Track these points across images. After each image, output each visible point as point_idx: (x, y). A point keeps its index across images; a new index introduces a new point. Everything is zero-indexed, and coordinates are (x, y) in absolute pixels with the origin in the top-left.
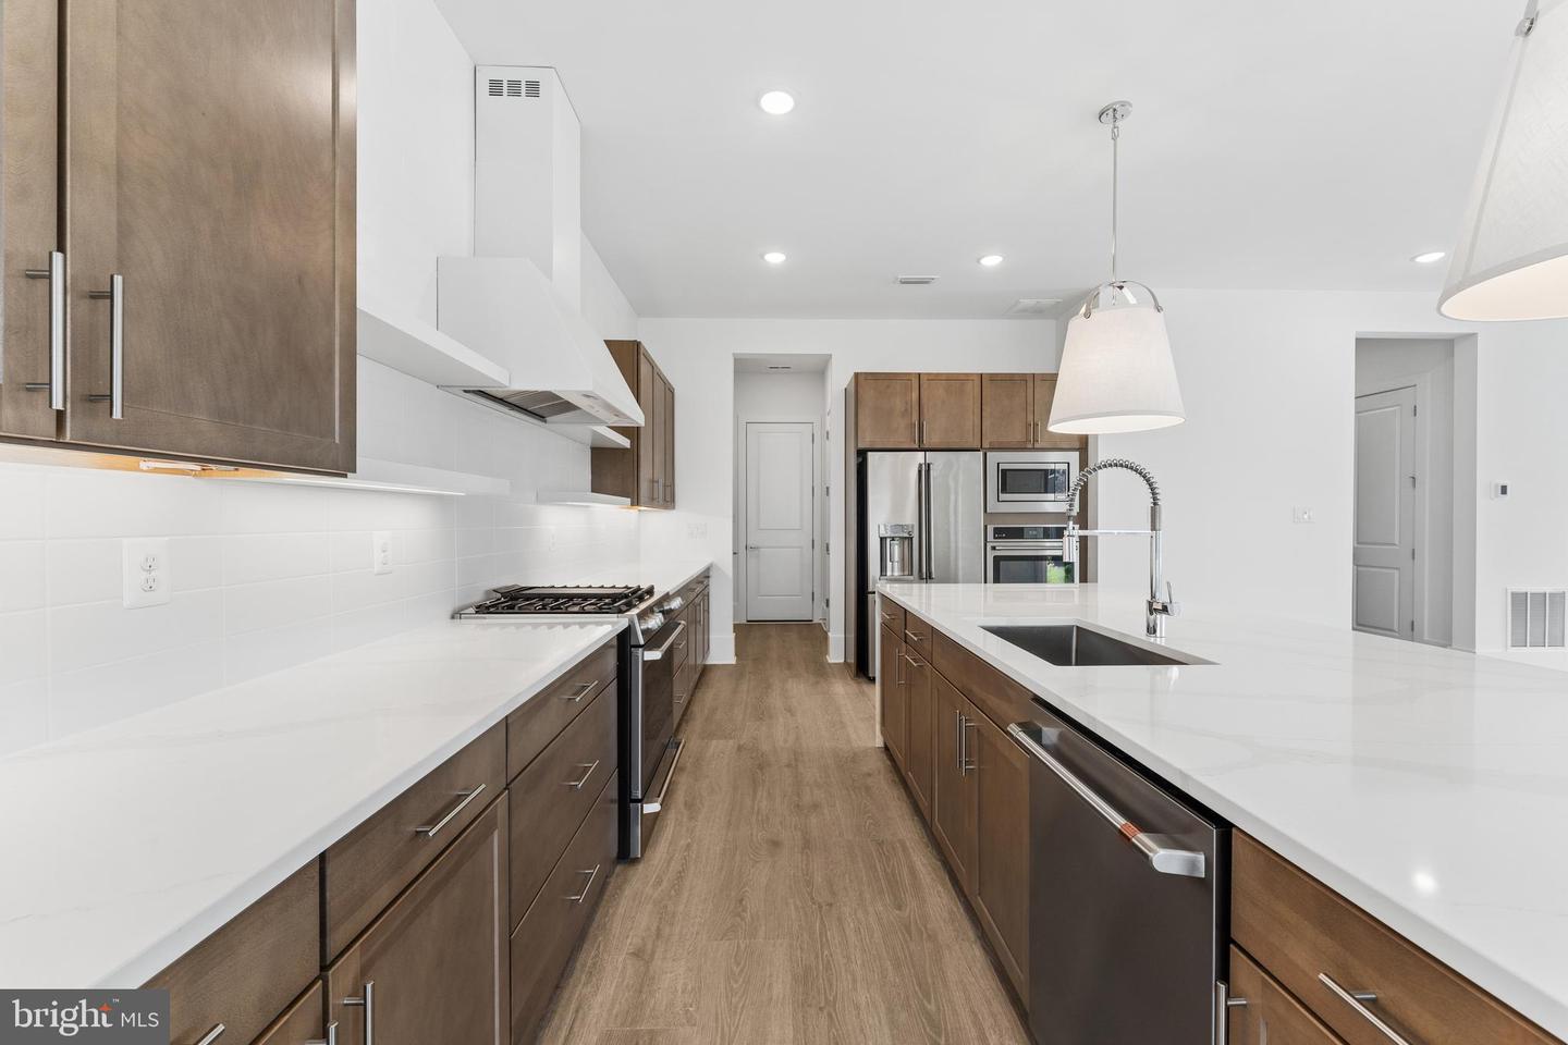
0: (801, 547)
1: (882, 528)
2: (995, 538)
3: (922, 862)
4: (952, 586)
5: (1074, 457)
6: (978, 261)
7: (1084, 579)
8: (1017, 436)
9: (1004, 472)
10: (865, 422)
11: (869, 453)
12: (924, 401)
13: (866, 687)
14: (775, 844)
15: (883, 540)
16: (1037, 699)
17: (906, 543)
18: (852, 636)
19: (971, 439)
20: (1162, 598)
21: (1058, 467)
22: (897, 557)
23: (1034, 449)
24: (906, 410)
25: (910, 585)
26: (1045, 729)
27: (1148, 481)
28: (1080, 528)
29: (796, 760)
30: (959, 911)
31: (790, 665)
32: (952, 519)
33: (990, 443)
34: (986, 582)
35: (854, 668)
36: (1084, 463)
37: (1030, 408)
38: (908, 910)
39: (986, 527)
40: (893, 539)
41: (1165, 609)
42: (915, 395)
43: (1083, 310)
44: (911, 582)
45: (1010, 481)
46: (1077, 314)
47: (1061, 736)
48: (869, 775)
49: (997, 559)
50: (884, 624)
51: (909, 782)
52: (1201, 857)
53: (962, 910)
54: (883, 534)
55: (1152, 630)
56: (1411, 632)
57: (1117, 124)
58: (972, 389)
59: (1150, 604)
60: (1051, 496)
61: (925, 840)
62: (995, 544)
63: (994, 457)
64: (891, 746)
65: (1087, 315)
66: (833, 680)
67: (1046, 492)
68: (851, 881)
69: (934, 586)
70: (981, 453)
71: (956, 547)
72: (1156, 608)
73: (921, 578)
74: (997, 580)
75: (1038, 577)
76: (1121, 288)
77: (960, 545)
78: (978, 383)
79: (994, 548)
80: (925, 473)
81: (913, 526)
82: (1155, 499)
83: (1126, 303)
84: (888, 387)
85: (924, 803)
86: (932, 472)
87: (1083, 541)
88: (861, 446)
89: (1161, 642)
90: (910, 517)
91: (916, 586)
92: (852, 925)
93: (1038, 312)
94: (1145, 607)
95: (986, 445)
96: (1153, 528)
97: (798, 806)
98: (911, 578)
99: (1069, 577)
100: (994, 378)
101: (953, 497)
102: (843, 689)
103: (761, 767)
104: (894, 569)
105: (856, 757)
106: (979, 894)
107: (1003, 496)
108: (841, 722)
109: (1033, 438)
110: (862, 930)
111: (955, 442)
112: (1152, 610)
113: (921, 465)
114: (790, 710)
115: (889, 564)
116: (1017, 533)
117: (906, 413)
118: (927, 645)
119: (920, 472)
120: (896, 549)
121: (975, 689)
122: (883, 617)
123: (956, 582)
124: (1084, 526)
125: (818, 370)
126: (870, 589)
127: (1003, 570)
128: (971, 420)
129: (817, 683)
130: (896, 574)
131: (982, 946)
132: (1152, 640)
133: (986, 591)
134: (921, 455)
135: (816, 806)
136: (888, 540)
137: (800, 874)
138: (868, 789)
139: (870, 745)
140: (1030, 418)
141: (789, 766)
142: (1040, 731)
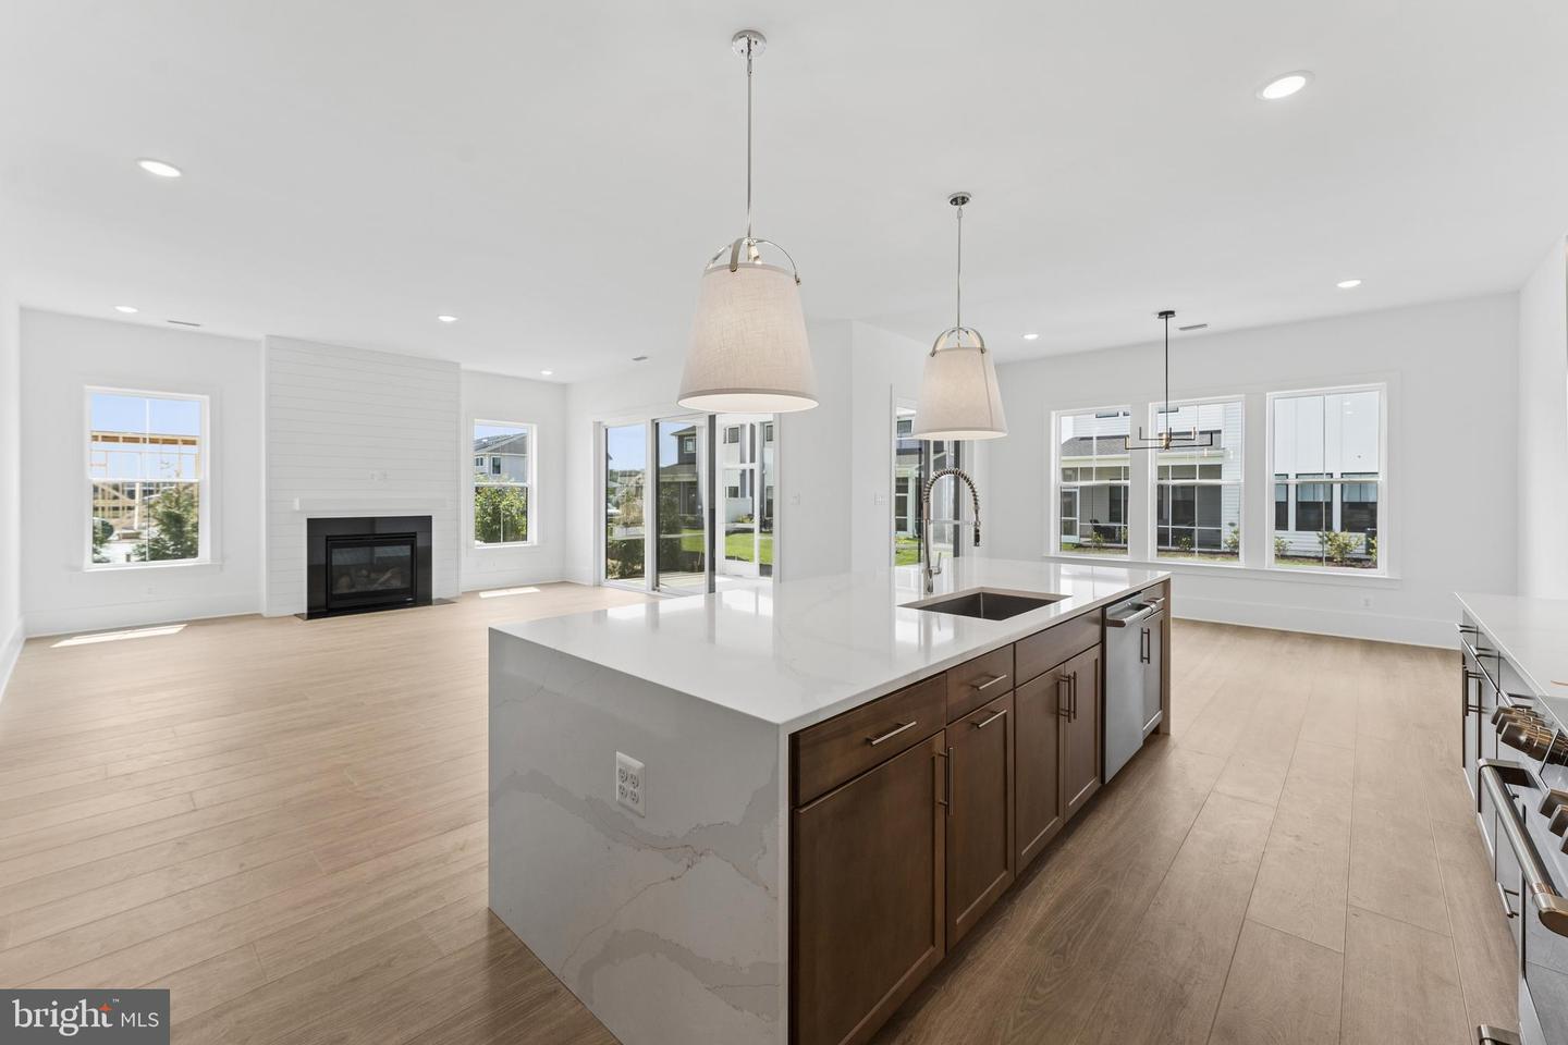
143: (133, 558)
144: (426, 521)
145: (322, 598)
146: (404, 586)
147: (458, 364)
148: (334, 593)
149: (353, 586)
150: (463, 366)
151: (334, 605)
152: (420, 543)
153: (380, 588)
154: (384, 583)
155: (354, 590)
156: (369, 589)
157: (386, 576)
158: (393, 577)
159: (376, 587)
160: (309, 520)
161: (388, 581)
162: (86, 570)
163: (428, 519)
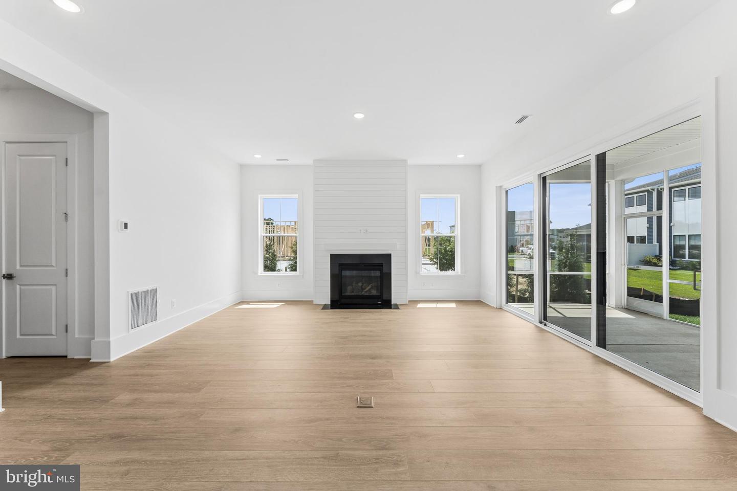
56: (66, 333)
143: (288, 270)
144: (388, 257)
146: (377, 294)
147: (406, 160)
148: (343, 294)
149: (353, 292)
150: (410, 162)
151: (343, 301)
152: (385, 270)
153: (366, 294)
154: (366, 292)
155: (353, 294)
156: (360, 294)
157: (369, 287)
158: (372, 288)
159: (363, 293)
160: (331, 255)
161: (369, 290)
162: (259, 274)
163: (389, 256)
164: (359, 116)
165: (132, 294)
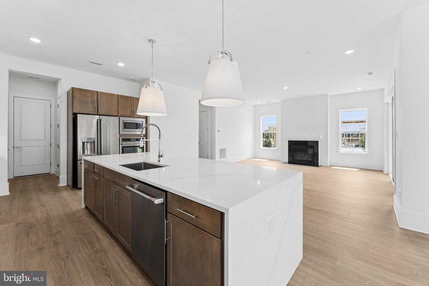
0: (45, 146)
1: (83, 139)
2: (122, 141)
3: (101, 234)
4: (108, 156)
5: (144, 120)
6: (117, 63)
7: (147, 151)
8: (129, 113)
9: (125, 123)
10: (76, 104)
11: (78, 115)
12: (99, 100)
13: (77, 192)
14: (41, 249)
15: (83, 143)
16: (133, 179)
17: (93, 143)
18: (71, 176)
19: (115, 113)
20: (161, 154)
21: (140, 122)
22: (89, 148)
23: (133, 117)
24: (92, 102)
25: (94, 156)
26: (135, 185)
27: (158, 128)
28: (146, 139)
29: (48, 221)
30: (113, 242)
31: (40, 190)
32: (108, 136)
33: (121, 115)
34: (119, 154)
35: (71, 187)
36: (146, 123)
37: (132, 106)
38: (96, 247)
39: (119, 138)
40: (88, 142)
41: (162, 156)
42: (96, 98)
43: (145, 86)
44: (95, 155)
45: (127, 126)
46: (144, 87)
47: (138, 186)
48: (80, 217)
49: (123, 147)
50: (85, 169)
51: (95, 214)
52: (163, 199)
53: (113, 241)
54: (83, 141)
55: (159, 161)
56: (207, 157)
57: (153, 44)
58: (115, 99)
59: (159, 155)
60: (138, 130)
61: (101, 228)
62: (122, 143)
63: (122, 119)
64: (88, 206)
65: (146, 88)
66: (63, 192)
67: (137, 129)
68: (75, 248)
69: (102, 156)
70: (118, 117)
71: (110, 145)
72: (160, 156)
73: (98, 154)
74: (123, 153)
75: (135, 151)
76: (154, 83)
77: (111, 144)
78: (117, 97)
79: (122, 144)
80: (99, 122)
81: (95, 138)
82: (160, 132)
83: (155, 87)
84: (85, 94)
85: (100, 217)
86: (102, 122)
87: (146, 142)
88: (74, 112)
89: (161, 163)
90: (93, 135)
91: (96, 157)
92: (77, 259)
93: (134, 81)
94: (158, 156)
95: (119, 115)
96: (159, 139)
97: (50, 234)
98: (95, 154)
99: (143, 151)
100: (122, 96)
101: (108, 130)
102: (66, 194)
103: (30, 228)
104: (87, 152)
105: (74, 213)
106: (118, 233)
107: (125, 130)
108: (67, 204)
109: (133, 114)
110: (80, 259)
111: (109, 113)
112: (159, 157)
113: (98, 120)
114: (43, 206)
115: (86, 151)
116: (129, 140)
117: (92, 103)
118: (102, 172)
119: (97, 122)
120: (89, 146)
121: (117, 181)
122: (85, 166)
123: (109, 154)
124: (147, 138)
125: (54, 83)
126: (79, 159)
127: (124, 150)
128: (115, 108)
129: (55, 194)
130: (89, 153)
131: (119, 247)
132: (159, 163)
133: (119, 156)
134: (97, 117)
135: (58, 232)
136: (86, 143)
137: (54, 253)
138: (80, 221)
139: (80, 208)
140: (132, 109)
141: (44, 223)
142: (134, 186)
145: (291, 160)
146: (311, 160)
147: (327, 95)
148: (294, 159)
150: (329, 95)
151: (294, 162)
152: (315, 149)
153: (306, 159)
154: (305, 158)
155: (299, 159)
156: (303, 159)
157: (308, 156)
158: (309, 157)
159: (304, 159)
160: (289, 141)
161: (307, 158)
162: (261, 148)
163: (318, 142)
164: (286, 88)
165: (220, 149)
